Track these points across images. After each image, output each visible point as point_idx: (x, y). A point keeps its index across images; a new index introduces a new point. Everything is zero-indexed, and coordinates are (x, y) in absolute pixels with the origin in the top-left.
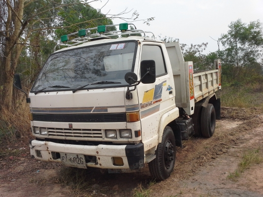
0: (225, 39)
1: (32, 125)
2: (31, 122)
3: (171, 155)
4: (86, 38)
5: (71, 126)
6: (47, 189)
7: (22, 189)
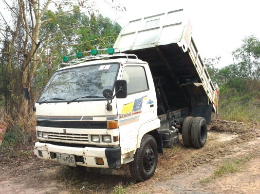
0: (239, 53)
1: (36, 130)
2: (36, 127)
3: (151, 160)
4: (83, 58)
5: (65, 131)
6: (46, 184)
7: (26, 182)
